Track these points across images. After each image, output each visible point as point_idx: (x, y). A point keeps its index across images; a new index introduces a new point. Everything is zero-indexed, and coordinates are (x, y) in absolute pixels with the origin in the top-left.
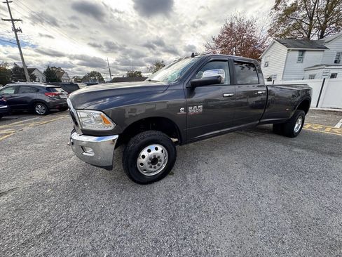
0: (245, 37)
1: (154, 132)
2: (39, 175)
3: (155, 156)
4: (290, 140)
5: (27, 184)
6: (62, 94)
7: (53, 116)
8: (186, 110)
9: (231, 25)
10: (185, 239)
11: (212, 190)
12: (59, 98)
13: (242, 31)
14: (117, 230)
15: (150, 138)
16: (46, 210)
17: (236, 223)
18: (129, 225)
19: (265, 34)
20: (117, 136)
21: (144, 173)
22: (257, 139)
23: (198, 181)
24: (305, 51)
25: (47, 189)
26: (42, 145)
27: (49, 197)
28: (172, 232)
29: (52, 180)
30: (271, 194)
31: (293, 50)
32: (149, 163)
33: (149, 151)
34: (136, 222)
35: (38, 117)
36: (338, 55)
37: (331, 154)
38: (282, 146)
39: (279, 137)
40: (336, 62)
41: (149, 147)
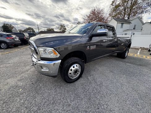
0: (100, 16)
1: (76, 58)
2: (12, 82)
3: (76, 69)
4: (124, 60)
5: (7, 87)
6: (15, 38)
7: (12, 49)
8: (90, 48)
9: (94, 10)
10: (98, 108)
11: (101, 83)
12: (14, 40)
13: (99, 13)
14: (65, 108)
15: (74, 61)
16: (22, 101)
17: (117, 98)
18: (70, 105)
19: (108, 15)
21: (71, 78)
22: (111, 60)
23: (94, 80)
24: (123, 23)
25: (19, 89)
26: (9, 65)
27: (22, 94)
28: (91, 106)
29: (20, 84)
30: (125, 84)
31: (119, 23)
32: (73, 73)
33: (74, 67)
34: (73, 103)
35: (3, 50)
36: (135, 26)
37: (140, 65)
38: (122, 63)
39: (119, 59)
40: (134, 29)
41: (74, 65)
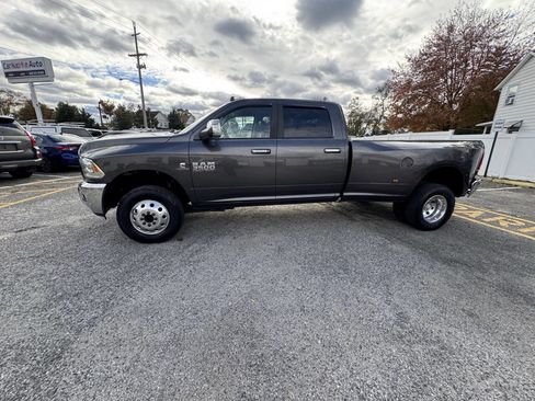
1: (150, 187)
3: (149, 213)
8: (189, 165)
20: (104, 185)
32: (142, 219)
33: (143, 206)
41: (143, 202)
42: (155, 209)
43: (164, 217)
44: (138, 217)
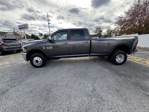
8: (46, 48)
15: (36, 55)
20: (26, 53)
42: (38, 59)
43: (41, 61)
44: (35, 61)
